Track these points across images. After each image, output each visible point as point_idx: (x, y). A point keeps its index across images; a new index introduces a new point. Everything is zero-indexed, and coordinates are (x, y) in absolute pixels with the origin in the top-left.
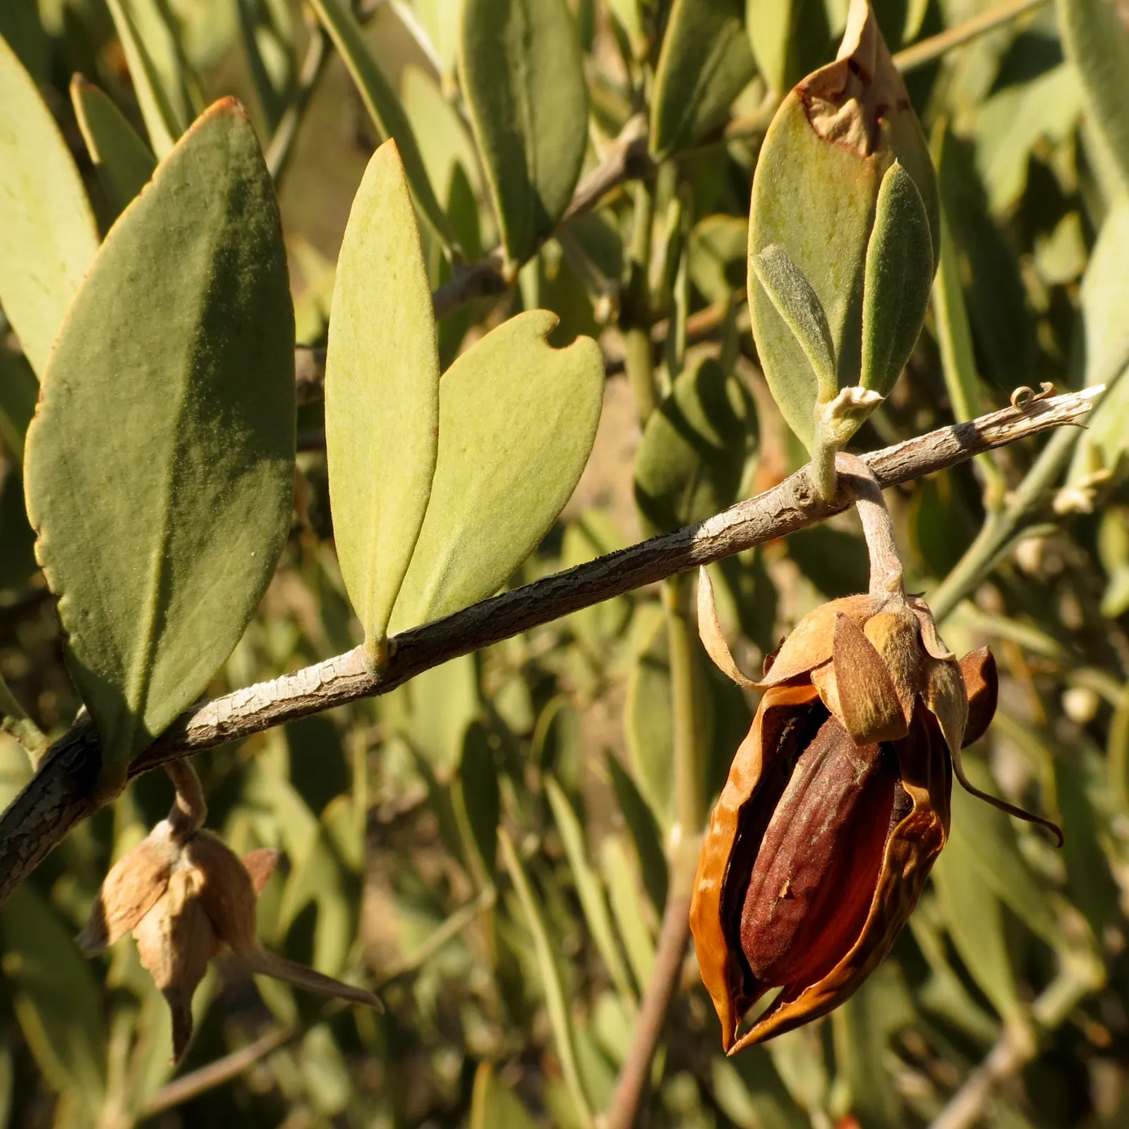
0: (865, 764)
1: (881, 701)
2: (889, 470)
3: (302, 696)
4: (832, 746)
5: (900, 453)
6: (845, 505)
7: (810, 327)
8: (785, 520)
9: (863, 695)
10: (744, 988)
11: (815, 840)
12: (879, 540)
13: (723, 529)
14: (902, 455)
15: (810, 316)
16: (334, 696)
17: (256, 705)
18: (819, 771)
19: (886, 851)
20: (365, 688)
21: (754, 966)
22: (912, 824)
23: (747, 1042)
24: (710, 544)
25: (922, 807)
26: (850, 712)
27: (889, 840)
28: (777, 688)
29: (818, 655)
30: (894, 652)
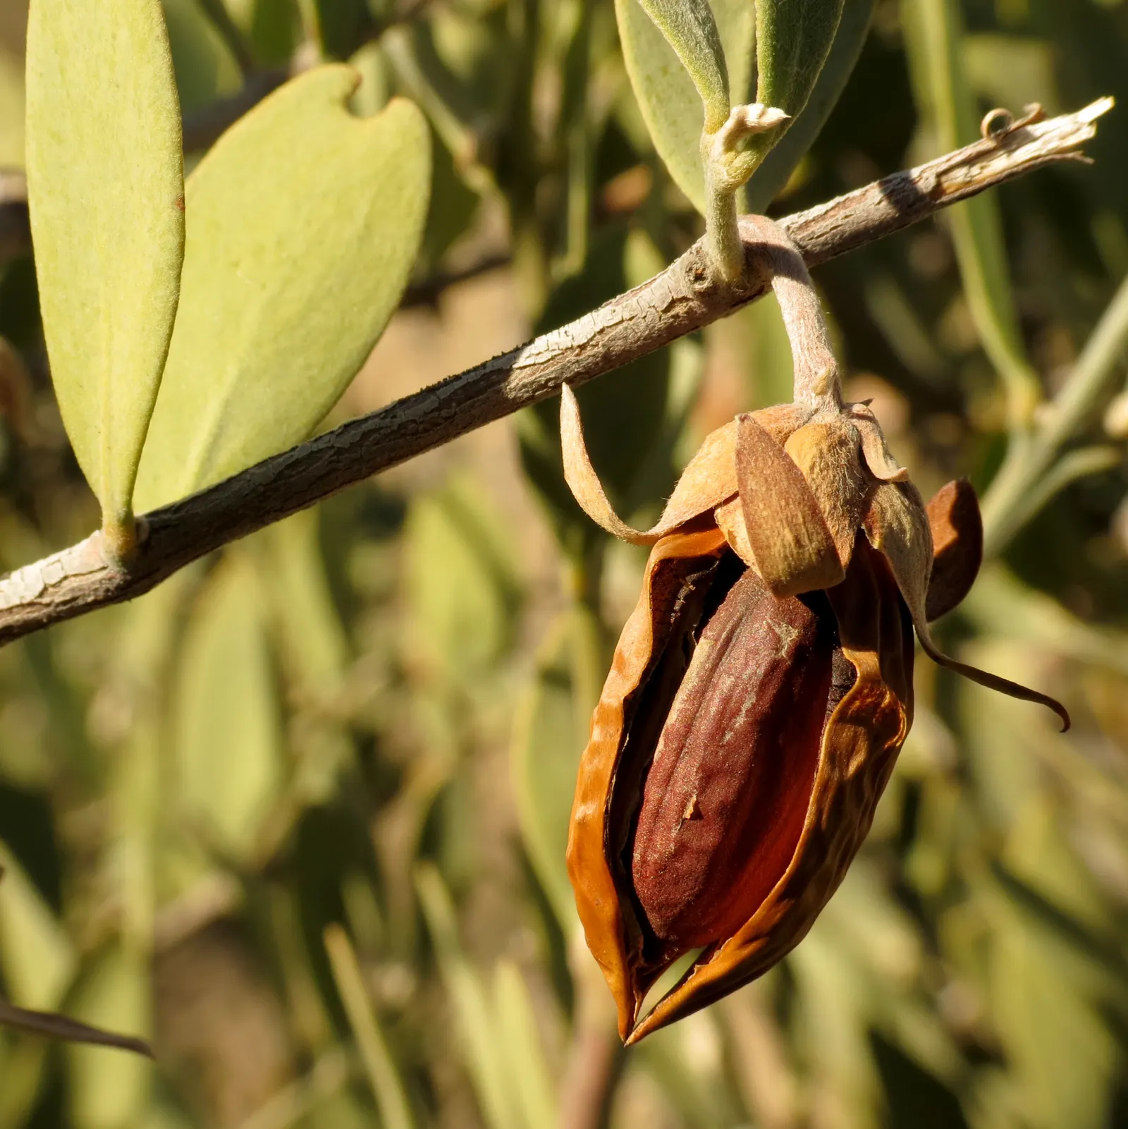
0: (792, 630)
1: (804, 530)
2: (819, 237)
3: (18, 606)
4: (749, 610)
5: (832, 213)
6: (757, 287)
7: (689, 30)
8: (676, 316)
9: (778, 525)
10: (643, 952)
11: (728, 736)
12: (803, 328)
13: (593, 334)
14: (835, 216)
15: (690, 16)
16: (64, 603)
18: (731, 645)
19: (824, 741)
20: (108, 590)
21: (654, 920)
22: (857, 703)
23: (650, 1024)
24: (576, 356)
25: (867, 679)
26: (762, 548)
27: (828, 727)
28: (670, 537)
29: (723, 487)
30: (825, 473)
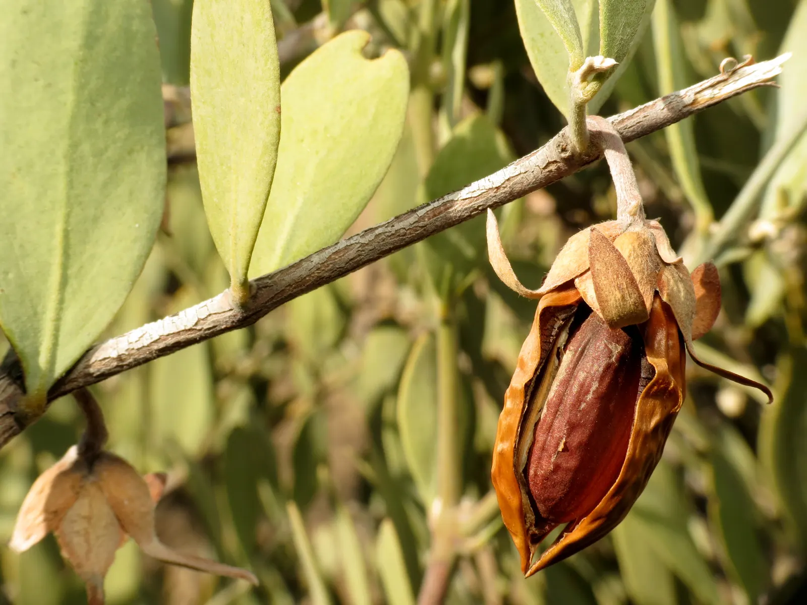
0: (619, 347)
1: (627, 292)
2: (630, 128)
3: (183, 331)
4: (594, 335)
5: (637, 114)
6: (596, 156)
7: (561, 14)
8: (551, 171)
9: (612, 288)
10: (535, 524)
11: (583, 405)
12: (622, 179)
13: (504, 181)
14: (638, 116)
15: (561, 7)
16: (209, 329)
17: (147, 339)
18: (584, 355)
19: (637, 408)
20: (233, 322)
21: (541, 507)
22: (656, 388)
23: (539, 566)
24: (494, 193)
25: (662, 374)
26: (603, 302)
27: (639, 401)
28: (550, 294)
29: (579, 267)
30: (636, 259)
